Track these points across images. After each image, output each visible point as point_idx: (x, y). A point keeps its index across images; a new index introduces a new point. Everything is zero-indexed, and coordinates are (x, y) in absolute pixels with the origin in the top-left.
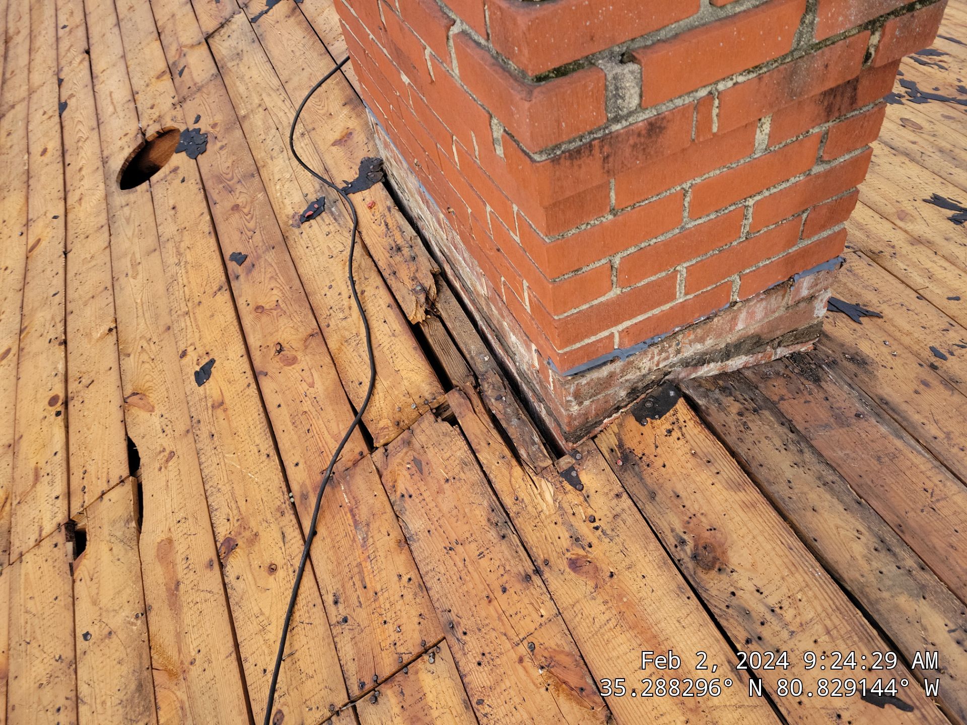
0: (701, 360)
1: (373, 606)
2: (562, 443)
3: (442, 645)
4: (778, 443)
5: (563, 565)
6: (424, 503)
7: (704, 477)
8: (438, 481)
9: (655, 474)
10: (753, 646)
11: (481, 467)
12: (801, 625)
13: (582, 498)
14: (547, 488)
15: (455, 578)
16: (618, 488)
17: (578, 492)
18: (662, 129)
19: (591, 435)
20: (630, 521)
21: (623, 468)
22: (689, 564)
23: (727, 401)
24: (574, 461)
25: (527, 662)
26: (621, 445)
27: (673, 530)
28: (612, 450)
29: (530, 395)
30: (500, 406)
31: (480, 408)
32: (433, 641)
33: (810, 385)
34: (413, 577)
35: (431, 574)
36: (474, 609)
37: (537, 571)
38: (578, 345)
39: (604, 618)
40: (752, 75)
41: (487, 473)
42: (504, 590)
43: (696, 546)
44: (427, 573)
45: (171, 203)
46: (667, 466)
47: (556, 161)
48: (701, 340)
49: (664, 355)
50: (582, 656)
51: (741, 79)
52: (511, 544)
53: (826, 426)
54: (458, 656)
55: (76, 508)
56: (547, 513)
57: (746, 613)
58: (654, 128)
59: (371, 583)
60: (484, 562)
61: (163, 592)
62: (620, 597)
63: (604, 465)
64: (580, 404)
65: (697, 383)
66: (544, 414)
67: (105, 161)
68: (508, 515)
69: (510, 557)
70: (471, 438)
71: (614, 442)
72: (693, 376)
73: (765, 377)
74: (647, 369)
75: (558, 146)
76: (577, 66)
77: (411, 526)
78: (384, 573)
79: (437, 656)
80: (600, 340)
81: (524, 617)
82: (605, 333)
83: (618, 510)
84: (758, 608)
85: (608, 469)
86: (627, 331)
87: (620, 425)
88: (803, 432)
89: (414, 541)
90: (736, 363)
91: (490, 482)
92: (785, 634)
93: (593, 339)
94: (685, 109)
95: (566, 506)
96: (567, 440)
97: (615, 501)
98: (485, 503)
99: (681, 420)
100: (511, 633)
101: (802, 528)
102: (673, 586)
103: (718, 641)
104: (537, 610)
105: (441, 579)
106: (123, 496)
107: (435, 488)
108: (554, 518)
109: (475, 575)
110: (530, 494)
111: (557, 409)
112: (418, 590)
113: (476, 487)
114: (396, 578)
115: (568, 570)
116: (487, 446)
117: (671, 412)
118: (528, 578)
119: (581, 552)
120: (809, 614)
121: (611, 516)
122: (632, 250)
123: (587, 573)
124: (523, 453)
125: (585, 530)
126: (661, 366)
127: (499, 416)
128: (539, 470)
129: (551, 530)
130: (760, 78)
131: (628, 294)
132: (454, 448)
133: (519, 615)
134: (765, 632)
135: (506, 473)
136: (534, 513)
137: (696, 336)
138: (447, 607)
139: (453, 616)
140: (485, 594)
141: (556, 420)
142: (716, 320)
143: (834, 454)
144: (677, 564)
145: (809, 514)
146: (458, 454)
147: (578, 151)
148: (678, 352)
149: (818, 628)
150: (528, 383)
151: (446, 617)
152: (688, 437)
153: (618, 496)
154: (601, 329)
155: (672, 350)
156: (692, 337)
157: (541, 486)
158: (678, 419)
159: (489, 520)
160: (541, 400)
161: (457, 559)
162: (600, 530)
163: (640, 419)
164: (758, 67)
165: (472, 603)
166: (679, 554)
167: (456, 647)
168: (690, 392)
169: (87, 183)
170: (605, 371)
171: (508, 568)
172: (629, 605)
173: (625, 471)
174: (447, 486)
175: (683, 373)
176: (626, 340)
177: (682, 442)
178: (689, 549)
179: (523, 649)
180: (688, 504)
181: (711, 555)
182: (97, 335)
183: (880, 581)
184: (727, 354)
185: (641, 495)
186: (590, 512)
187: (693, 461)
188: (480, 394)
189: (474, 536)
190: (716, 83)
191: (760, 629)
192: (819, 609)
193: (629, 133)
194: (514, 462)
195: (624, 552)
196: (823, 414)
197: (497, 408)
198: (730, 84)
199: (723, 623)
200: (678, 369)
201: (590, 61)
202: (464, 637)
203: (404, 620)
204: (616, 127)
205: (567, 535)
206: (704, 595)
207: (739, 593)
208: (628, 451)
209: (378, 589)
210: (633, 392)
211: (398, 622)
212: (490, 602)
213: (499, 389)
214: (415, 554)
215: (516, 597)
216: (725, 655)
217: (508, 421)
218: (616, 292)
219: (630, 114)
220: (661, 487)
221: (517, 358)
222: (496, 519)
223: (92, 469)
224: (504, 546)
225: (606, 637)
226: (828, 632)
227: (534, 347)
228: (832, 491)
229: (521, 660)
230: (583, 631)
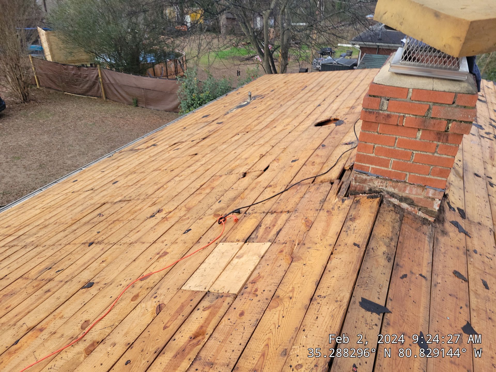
0: (393, 195)
1: (286, 203)
3: (291, 212)
5: (326, 211)
6: (312, 194)
8: (318, 192)
9: (360, 206)
10: (345, 232)
11: (329, 193)
12: (356, 233)
14: (337, 200)
16: (350, 205)
18: (390, 117)
19: (355, 196)
20: (346, 210)
25: (303, 220)
26: (359, 200)
27: (352, 214)
31: (340, 184)
34: (297, 202)
36: (303, 210)
37: (320, 210)
38: (360, 164)
39: (324, 220)
40: (414, 117)
42: (311, 210)
45: (322, 132)
46: (363, 206)
47: (366, 112)
48: (394, 188)
49: (382, 184)
50: (313, 222)
51: (412, 116)
54: (293, 214)
55: (249, 171)
57: (349, 228)
58: (389, 116)
59: (289, 200)
60: (312, 205)
61: (251, 188)
62: (330, 218)
64: (356, 182)
67: (316, 119)
68: (325, 201)
70: (332, 188)
72: (389, 199)
74: (376, 185)
75: (368, 109)
76: (378, 97)
77: (305, 196)
78: (293, 200)
79: (289, 213)
80: (366, 167)
81: (310, 214)
82: (368, 165)
85: (352, 202)
86: (373, 168)
87: (363, 197)
88: (403, 222)
90: (404, 205)
91: (327, 196)
92: (352, 233)
93: (364, 165)
94: (396, 116)
95: (337, 203)
97: (347, 206)
98: (323, 198)
100: (305, 215)
102: (342, 220)
104: (314, 214)
105: (302, 204)
106: (259, 173)
109: (309, 206)
110: (333, 200)
116: (334, 190)
118: (317, 210)
119: (331, 210)
120: (360, 232)
121: (343, 208)
122: (380, 146)
123: (329, 213)
125: (336, 208)
126: (380, 188)
127: (342, 187)
128: (339, 197)
129: (330, 206)
130: (416, 118)
131: (376, 158)
132: (327, 188)
134: (349, 231)
135: (332, 196)
136: (330, 202)
137: (393, 185)
139: (298, 209)
142: (399, 184)
146: (327, 190)
147: (371, 112)
148: (386, 186)
152: (373, 203)
154: (367, 163)
155: (384, 184)
156: (391, 184)
158: (375, 200)
159: (320, 200)
161: (308, 203)
162: (339, 209)
163: (368, 198)
164: (416, 115)
166: (348, 217)
169: (308, 122)
171: (315, 207)
173: (355, 203)
175: (386, 196)
176: (373, 172)
177: (371, 204)
178: (351, 217)
180: (359, 212)
181: (354, 219)
182: (281, 148)
184: (402, 200)
185: (353, 208)
186: (340, 206)
187: (369, 207)
188: (343, 183)
189: (315, 201)
190: (406, 114)
193: (383, 114)
194: (336, 194)
195: (339, 213)
198: (409, 116)
199: (343, 228)
200: (386, 193)
201: (381, 97)
202: (296, 213)
203: (289, 207)
204: (381, 112)
206: (345, 224)
212: (307, 210)
213: (347, 184)
214: (302, 200)
218: (373, 155)
219: (384, 111)
220: (358, 208)
222: (322, 201)
223: (257, 167)
224: (319, 204)
225: (321, 222)
226: (360, 235)
228: (393, 229)
230: (318, 220)
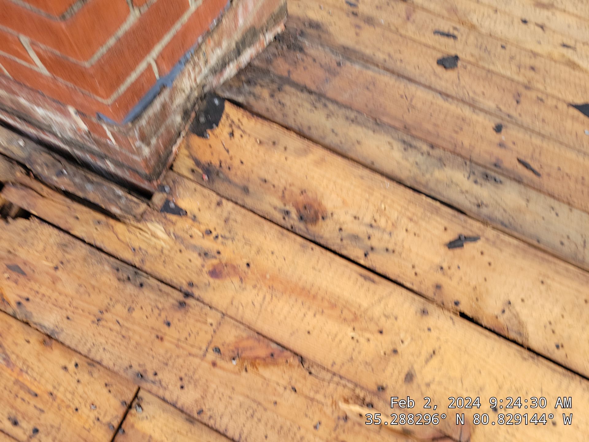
0: (224, 64)
1: (55, 404)
2: (145, 185)
3: (141, 394)
4: (307, 105)
5: (206, 278)
6: (45, 299)
7: (277, 156)
8: (47, 273)
9: (239, 173)
10: (371, 256)
11: (83, 241)
12: (393, 225)
13: (190, 221)
14: (157, 228)
15: (119, 340)
16: (215, 198)
17: (184, 218)
19: (168, 166)
20: (239, 218)
21: (211, 180)
22: (300, 226)
23: (257, 90)
24: (165, 195)
25: (219, 362)
26: (198, 163)
27: (275, 208)
28: (193, 171)
29: (88, 158)
30: (66, 180)
31: (45, 191)
32: (130, 396)
33: (299, 55)
34: (78, 361)
35: (93, 351)
36: (151, 352)
37: (187, 295)
38: (123, 88)
39: (260, 298)
41: (92, 242)
42: (169, 324)
43: (298, 211)
44: (89, 351)
46: (244, 162)
48: (219, 44)
49: (197, 70)
50: (258, 333)
52: (152, 288)
53: (327, 80)
54: (161, 393)
56: (168, 247)
57: (355, 238)
59: (39, 389)
60: (137, 314)
62: (264, 276)
63: (193, 185)
64: (148, 144)
65: (227, 85)
66: (111, 167)
68: (135, 267)
69: (157, 298)
70: (56, 221)
71: (190, 163)
72: (222, 81)
73: (269, 61)
74: (189, 89)
77: (46, 324)
78: (47, 375)
79: (142, 405)
80: (142, 75)
81: (198, 333)
82: (142, 66)
83: (225, 214)
84: (361, 230)
85: (199, 187)
86: (161, 55)
87: (188, 147)
88: (317, 91)
89: (57, 333)
90: (246, 57)
91: (100, 249)
92: (386, 236)
93: (134, 75)
95: (180, 233)
96: (150, 180)
97: (219, 210)
98: (107, 268)
99: (236, 121)
100: (195, 351)
101: (361, 160)
102: (297, 247)
103: (347, 266)
104: (205, 323)
105: (106, 347)
107: (48, 280)
108: (177, 248)
109: (136, 328)
110: (144, 241)
111: (127, 158)
112: (90, 368)
113: (89, 260)
114: (62, 372)
115: (212, 280)
116: (77, 221)
117: (224, 117)
118: (182, 304)
119: (215, 262)
120: (394, 215)
121: (222, 223)
123: (229, 274)
124: (114, 210)
125: (208, 244)
126: (198, 81)
127: (71, 189)
128: (139, 217)
129: (179, 259)
132: (43, 238)
133: (193, 336)
134: (374, 242)
135: (111, 234)
136: (157, 253)
137: (215, 43)
138: (126, 364)
139: (136, 368)
140: (153, 336)
141: (130, 169)
142: (224, 20)
143: (344, 98)
144: (292, 230)
145: (358, 147)
146: (52, 241)
148: (206, 62)
149: (404, 221)
150: (82, 148)
151: (130, 374)
152: (248, 131)
153: (219, 204)
154: (137, 62)
155: (202, 63)
156: (212, 43)
157: (149, 229)
158: (233, 122)
159: (119, 279)
160: (103, 157)
161: (111, 325)
162: (220, 237)
163: (202, 134)
165: (147, 350)
166: (288, 223)
167: (155, 389)
168: (227, 95)
170: (157, 105)
171: (160, 306)
172: (273, 278)
173: (213, 181)
174: (59, 273)
175: (215, 82)
176: (164, 67)
177: (245, 138)
178: (294, 214)
179: (211, 356)
180: (276, 183)
181: (312, 212)
183: (420, 169)
184: (238, 52)
185: (237, 194)
186: (203, 228)
187: (262, 150)
188: (37, 178)
189: (114, 300)
191: (369, 243)
192: (399, 208)
194: (112, 222)
195: (247, 242)
196: (320, 73)
197: (64, 183)
199: (344, 252)
200: (211, 79)
202: (157, 378)
203: (93, 397)
205: (195, 255)
206: (322, 242)
207: (344, 227)
208: (207, 166)
209: (50, 388)
210: (186, 114)
211: (89, 402)
212: (162, 339)
213: (54, 165)
214: (67, 343)
215: (182, 324)
216: (356, 272)
217: (83, 189)
218: (135, 14)
220: (249, 180)
221: (55, 129)
222: (125, 276)
224: (146, 291)
225: (269, 310)
226: (411, 220)
227: (71, 110)
228: (358, 123)
229: (214, 364)
230: (249, 316)
